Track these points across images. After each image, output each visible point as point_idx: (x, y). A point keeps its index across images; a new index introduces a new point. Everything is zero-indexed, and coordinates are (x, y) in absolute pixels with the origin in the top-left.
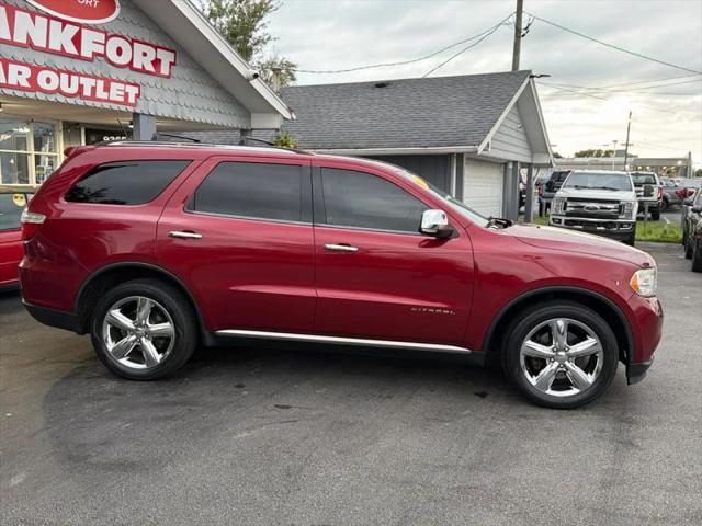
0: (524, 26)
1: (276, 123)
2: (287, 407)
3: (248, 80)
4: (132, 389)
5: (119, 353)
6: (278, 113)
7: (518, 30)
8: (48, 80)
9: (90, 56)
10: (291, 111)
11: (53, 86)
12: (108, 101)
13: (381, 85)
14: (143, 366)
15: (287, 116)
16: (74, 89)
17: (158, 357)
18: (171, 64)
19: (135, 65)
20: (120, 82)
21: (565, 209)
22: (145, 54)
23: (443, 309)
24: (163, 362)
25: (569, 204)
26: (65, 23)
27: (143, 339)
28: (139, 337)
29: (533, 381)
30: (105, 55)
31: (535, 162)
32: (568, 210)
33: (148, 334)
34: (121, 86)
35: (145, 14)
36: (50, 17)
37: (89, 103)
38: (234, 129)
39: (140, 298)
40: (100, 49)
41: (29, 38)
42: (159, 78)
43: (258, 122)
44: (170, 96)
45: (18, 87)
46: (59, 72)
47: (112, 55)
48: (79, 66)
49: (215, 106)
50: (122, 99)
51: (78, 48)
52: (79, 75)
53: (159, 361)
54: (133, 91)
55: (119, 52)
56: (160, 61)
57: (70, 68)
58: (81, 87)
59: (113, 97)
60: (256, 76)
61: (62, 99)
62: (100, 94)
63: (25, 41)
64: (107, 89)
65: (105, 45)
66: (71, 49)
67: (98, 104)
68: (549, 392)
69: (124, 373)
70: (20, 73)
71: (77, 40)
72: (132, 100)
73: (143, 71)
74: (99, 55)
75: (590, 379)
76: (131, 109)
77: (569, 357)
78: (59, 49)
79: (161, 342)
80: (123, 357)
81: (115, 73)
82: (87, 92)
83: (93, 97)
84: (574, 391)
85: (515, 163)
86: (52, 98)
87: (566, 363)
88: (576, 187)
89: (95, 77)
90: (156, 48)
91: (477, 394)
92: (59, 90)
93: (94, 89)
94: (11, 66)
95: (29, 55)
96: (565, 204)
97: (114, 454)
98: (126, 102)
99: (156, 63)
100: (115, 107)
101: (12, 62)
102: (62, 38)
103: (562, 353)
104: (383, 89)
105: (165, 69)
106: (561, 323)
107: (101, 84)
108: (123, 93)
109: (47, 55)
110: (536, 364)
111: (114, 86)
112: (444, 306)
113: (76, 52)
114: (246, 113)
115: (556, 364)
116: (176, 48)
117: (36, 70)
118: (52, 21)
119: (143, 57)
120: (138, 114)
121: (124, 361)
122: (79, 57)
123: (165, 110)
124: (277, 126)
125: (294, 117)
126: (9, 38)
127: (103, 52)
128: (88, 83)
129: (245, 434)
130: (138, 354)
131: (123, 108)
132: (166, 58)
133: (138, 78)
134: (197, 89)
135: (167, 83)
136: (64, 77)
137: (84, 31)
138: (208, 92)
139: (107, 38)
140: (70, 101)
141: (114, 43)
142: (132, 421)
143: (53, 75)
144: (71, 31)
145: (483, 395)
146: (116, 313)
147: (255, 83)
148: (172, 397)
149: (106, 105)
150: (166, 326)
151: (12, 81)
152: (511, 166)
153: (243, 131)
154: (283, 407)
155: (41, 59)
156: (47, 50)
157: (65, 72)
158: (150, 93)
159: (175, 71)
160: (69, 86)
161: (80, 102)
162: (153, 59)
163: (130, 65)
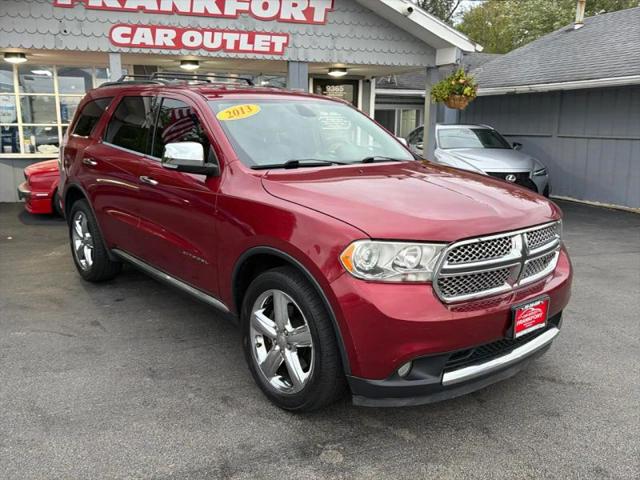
1: (453, 57)
3: (406, 16)
6: (454, 46)
8: (192, 39)
9: (234, 13)
10: (473, 42)
11: (196, 43)
12: (254, 52)
15: (470, 48)
16: (217, 43)
18: (327, 11)
19: (283, 17)
20: (266, 34)
22: (295, 5)
24: (93, 267)
30: (249, 12)
34: (268, 38)
37: (232, 55)
40: (244, 7)
41: (174, 6)
42: (310, 26)
43: (440, 58)
44: (327, 42)
45: (165, 47)
46: (202, 32)
47: (258, 11)
48: (223, 24)
50: (268, 49)
51: (222, 8)
52: (223, 31)
53: (91, 264)
54: (279, 41)
55: (265, 6)
56: (313, 9)
57: (214, 26)
58: (224, 42)
59: (258, 48)
60: (410, 10)
61: (205, 53)
62: (244, 45)
63: (170, 9)
64: (251, 41)
66: (214, 10)
67: (242, 56)
70: (166, 35)
71: (221, 2)
72: (278, 48)
73: (292, 21)
74: (243, 12)
76: (277, 58)
78: (203, 11)
81: (259, 26)
82: (230, 45)
83: (237, 49)
86: (195, 53)
89: (240, 32)
92: (202, 46)
93: (237, 43)
94: (158, 31)
95: (175, 20)
98: (272, 51)
99: (309, 11)
100: (259, 56)
101: (159, 28)
102: (205, 3)
105: (319, 17)
107: (245, 38)
108: (269, 44)
109: (192, 18)
111: (258, 39)
113: (219, 12)
117: (180, 32)
119: (292, 8)
120: (286, 61)
122: (223, 16)
123: (317, 56)
124: (453, 61)
126: (156, 8)
127: (247, 8)
128: (231, 39)
131: (268, 57)
132: (321, 5)
133: (286, 28)
135: (321, 30)
136: (208, 35)
138: (374, 33)
140: (213, 54)
143: (197, 35)
147: (414, 18)
149: (251, 56)
151: (159, 42)
153: (429, 69)
155: (185, 22)
156: (191, 14)
157: (208, 31)
158: (299, 41)
159: (332, 17)
160: (212, 41)
161: (223, 54)
162: (304, 8)
163: (277, 17)
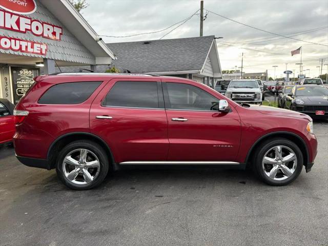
0: (204, 15)
1: (108, 62)
2: (162, 196)
3: (97, 41)
4: (82, 195)
5: (71, 177)
6: (109, 56)
7: (202, 17)
8: (6, 43)
9: (24, 30)
10: (115, 56)
11: (8, 46)
12: (33, 53)
13: (147, 43)
14: (85, 183)
15: (113, 58)
16: (17, 47)
17: (92, 178)
18: (61, 34)
19: (44, 35)
20: (38, 43)
21: (231, 97)
22: (49, 29)
23: (227, 145)
24: (95, 180)
25: (233, 95)
26: (12, 14)
27: (83, 169)
28: (81, 169)
29: (268, 174)
30: (31, 30)
31: (215, 77)
32: (233, 97)
33: (86, 167)
34: (39, 45)
35: (48, 10)
36: (5, 11)
37: (25, 54)
38: (88, 65)
39: (82, 149)
40: (29, 27)
42: (55, 42)
43: (99, 61)
44: (60, 50)
46: (10, 39)
47: (34, 30)
48: (20, 36)
49: (81, 54)
50: (39, 52)
51: (19, 26)
52: (19, 40)
53: (92, 180)
54: (44, 47)
55: (37, 28)
57: (15, 37)
58: (21, 46)
59: (36, 51)
60: (100, 39)
61: (12, 52)
62: (30, 49)
64: (32, 47)
65: (31, 25)
66: (15, 27)
67: (29, 55)
68: (275, 179)
69: (75, 187)
71: (18, 23)
72: (44, 51)
73: (48, 38)
74: (28, 30)
75: (292, 171)
76: (43, 57)
77: (283, 163)
78: (10, 27)
79: (92, 170)
80: (73, 179)
81: (36, 39)
82: (24, 49)
83: (26, 51)
84: (285, 177)
85: (208, 77)
86: (8, 52)
87: (282, 165)
88: (235, 87)
89: (26, 41)
90: (53, 26)
91: (241, 183)
92: (11, 48)
93: (27, 47)
96: (232, 95)
97: (93, 227)
98: (41, 53)
99: (54, 33)
100: (36, 56)
102: (11, 22)
103: (280, 161)
104: (148, 45)
105: (58, 37)
106: (279, 147)
107: (29, 45)
108: (39, 49)
109: (5, 30)
110: (269, 167)
111: (35, 45)
112: (228, 143)
113: (18, 29)
114: (93, 57)
115: (278, 166)
116: (62, 26)
118: (6, 13)
119: (47, 31)
120: (47, 59)
121: (74, 181)
122: (19, 31)
123: (59, 57)
124: (109, 63)
125: (116, 58)
128: (24, 44)
129: (150, 211)
130: (80, 177)
131: (40, 56)
132: (58, 31)
133: (46, 41)
134: (72, 46)
135: (59, 44)
136: (13, 41)
137: (21, 18)
138: (77, 47)
139: (32, 22)
140: (16, 53)
141: (35, 24)
142: (92, 210)
143: (8, 41)
144: (15, 18)
145: (244, 183)
146: (69, 158)
147: (99, 43)
148: (103, 196)
149: (33, 55)
150: (96, 162)
152: (206, 79)
153: (92, 66)
154: (159, 196)
155: (2, 32)
156: (4, 28)
157: (13, 39)
158: (52, 48)
159: (63, 37)
160: (15, 46)
161: (21, 54)
162: (52, 32)
163: (42, 35)
